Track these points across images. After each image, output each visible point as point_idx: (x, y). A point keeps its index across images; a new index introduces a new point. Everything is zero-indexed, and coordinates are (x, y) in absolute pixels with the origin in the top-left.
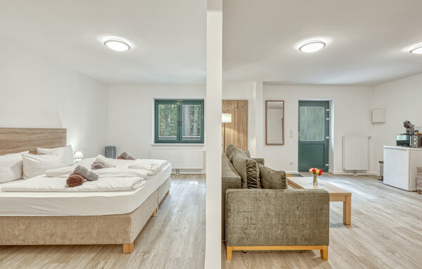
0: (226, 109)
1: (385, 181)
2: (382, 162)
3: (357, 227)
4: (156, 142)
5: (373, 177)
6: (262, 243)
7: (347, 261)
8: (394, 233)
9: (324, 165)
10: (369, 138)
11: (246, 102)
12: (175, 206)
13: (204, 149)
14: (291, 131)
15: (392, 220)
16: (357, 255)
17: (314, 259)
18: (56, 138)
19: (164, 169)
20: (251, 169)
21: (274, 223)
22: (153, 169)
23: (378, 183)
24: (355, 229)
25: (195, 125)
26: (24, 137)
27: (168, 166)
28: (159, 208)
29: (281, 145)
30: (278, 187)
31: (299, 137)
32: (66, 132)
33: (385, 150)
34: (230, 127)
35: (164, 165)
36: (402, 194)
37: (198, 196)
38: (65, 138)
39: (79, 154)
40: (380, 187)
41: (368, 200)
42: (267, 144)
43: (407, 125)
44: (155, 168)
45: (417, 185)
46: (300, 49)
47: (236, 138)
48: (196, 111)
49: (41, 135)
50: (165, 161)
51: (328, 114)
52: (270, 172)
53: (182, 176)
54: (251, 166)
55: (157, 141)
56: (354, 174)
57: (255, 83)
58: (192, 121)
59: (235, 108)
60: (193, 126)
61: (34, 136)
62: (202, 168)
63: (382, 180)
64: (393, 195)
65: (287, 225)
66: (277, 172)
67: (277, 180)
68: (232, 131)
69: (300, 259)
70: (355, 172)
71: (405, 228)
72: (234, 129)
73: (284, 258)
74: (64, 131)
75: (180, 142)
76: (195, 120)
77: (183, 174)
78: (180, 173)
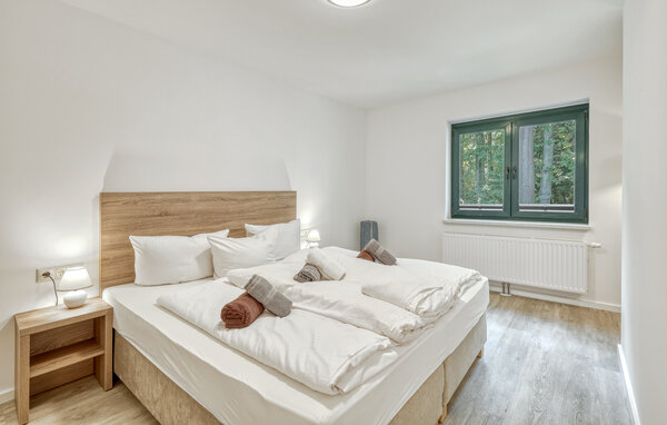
4: (454, 216)
18: (279, 207)
19: (466, 298)
22: (425, 306)
25: (545, 177)
26: (232, 207)
27: (479, 286)
28: (448, 412)
32: (295, 197)
35: (465, 284)
38: (295, 207)
39: (315, 235)
44: (434, 302)
48: (546, 147)
49: (256, 203)
50: (469, 272)
53: (518, 303)
55: (456, 213)
58: (538, 169)
60: (539, 180)
61: (247, 205)
62: (582, 290)
74: (292, 195)
75: (511, 217)
76: (544, 168)
77: (522, 298)
78: (513, 292)
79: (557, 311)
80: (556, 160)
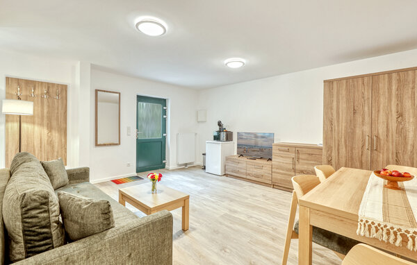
0: (24, 93)
1: (207, 170)
2: (204, 154)
3: (194, 229)
5: (198, 167)
9: (162, 162)
10: (196, 134)
11: (64, 88)
14: (129, 129)
15: (216, 209)
20: (34, 212)
23: (202, 172)
24: (193, 233)
29: (117, 144)
31: (138, 134)
33: (207, 145)
34: (34, 123)
36: (218, 179)
40: (204, 176)
41: (199, 192)
42: (97, 145)
45: (225, 170)
47: (45, 138)
51: (165, 112)
52: (80, 207)
54: (35, 204)
56: (186, 167)
57: (79, 62)
59: (42, 94)
63: (204, 168)
64: (213, 182)
66: (95, 205)
67: (94, 219)
68: (37, 128)
70: (186, 165)
71: (226, 214)
72: (41, 124)
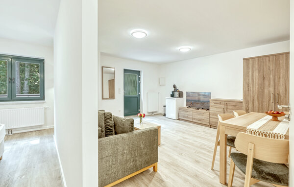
1: (166, 116)
2: (165, 106)
3: (163, 145)
5: (160, 114)
6: (120, 177)
7: (166, 168)
8: (178, 143)
10: (159, 93)
12: (15, 172)
13: (44, 106)
14: (119, 89)
15: (175, 137)
16: (169, 161)
17: (150, 174)
20: (108, 120)
21: (128, 159)
23: (164, 117)
24: (163, 147)
25: (26, 83)
29: (113, 99)
30: (129, 131)
31: (124, 93)
33: (166, 100)
37: (43, 153)
40: (165, 120)
42: (103, 99)
43: (174, 87)
45: (179, 116)
46: (132, 34)
48: (26, 69)
51: (139, 79)
53: (16, 136)
54: (108, 117)
56: (153, 114)
58: (22, 79)
60: (23, 84)
62: (43, 123)
63: (165, 115)
65: (136, 157)
66: (128, 120)
67: (128, 126)
69: (143, 178)
70: (153, 113)
71: (181, 139)
73: (134, 182)
75: (12, 100)
76: (25, 78)
77: (18, 133)
78: (14, 132)
79: (34, 133)
80: (31, 76)
